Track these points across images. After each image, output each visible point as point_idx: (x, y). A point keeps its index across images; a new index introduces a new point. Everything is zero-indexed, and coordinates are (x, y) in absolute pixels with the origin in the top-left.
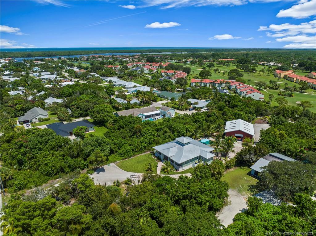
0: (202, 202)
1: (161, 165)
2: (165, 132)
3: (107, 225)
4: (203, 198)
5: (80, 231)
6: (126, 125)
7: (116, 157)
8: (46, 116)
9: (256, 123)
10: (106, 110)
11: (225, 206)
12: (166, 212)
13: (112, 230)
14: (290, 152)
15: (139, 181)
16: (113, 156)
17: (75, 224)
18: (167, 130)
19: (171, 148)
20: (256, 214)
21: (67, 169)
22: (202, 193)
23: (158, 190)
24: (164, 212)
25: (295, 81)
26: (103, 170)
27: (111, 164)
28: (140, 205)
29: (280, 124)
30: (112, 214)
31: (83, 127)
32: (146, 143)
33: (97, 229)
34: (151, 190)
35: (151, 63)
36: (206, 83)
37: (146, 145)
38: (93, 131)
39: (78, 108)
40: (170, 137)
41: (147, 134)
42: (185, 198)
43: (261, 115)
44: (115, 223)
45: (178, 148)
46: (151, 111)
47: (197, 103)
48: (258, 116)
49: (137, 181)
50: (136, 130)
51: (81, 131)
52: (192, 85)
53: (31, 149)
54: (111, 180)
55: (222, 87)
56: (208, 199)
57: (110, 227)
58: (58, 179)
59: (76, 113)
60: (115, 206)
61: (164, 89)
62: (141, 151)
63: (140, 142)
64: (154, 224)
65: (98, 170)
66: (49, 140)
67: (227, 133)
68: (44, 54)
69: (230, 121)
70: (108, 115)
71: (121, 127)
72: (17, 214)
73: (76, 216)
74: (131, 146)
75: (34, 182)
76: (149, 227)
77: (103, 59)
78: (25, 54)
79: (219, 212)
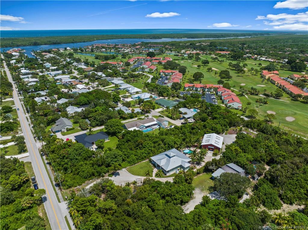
0: (177, 198)
1: (155, 171)
2: (159, 144)
3: (125, 211)
4: (177, 196)
5: (112, 213)
6: (132, 139)
7: (126, 164)
8: (72, 126)
9: (228, 133)
10: (117, 124)
11: (192, 199)
12: (157, 204)
13: (128, 213)
14: (240, 163)
15: (141, 183)
16: (124, 163)
17: (110, 210)
18: (161, 142)
19: (162, 159)
20: (207, 205)
21: (96, 174)
22: (177, 193)
23: (153, 189)
24: (155, 204)
25: (276, 85)
26: (118, 174)
27: (123, 169)
28: (142, 199)
29: (241, 139)
30: (128, 205)
31: (102, 140)
32: (146, 154)
33: (121, 213)
34: (149, 190)
35: (151, 57)
36: (198, 88)
37: (146, 155)
38: (108, 141)
39: (95, 119)
40: (163, 148)
41: (147, 146)
42: (168, 195)
43: (234, 126)
44: (130, 210)
45: (167, 159)
46: (150, 122)
47: (186, 113)
48: (232, 127)
49: (140, 182)
50: (139, 143)
51: (101, 144)
52: (186, 89)
53: (71, 159)
54: (124, 181)
55: (210, 92)
56: (180, 197)
57: (127, 212)
58: (91, 180)
59: (94, 124)
60: (129, 201)
61: (162, 95)
62: (143, 159)
63: (142, 153)
64: (150, 210)
65: (115, 174)
66: (81, 152)
67: (203, 145)
68: (50, 42)
69: (208, 134)
70: (118, 128)
71: (129, 141)
72: (78, 204)
73: (111, 206)
74: (136, 156)
75: (77, 183)
76: (147, 212)
77: (106, 50)
78: (32, 42)
79: (187, 203)
